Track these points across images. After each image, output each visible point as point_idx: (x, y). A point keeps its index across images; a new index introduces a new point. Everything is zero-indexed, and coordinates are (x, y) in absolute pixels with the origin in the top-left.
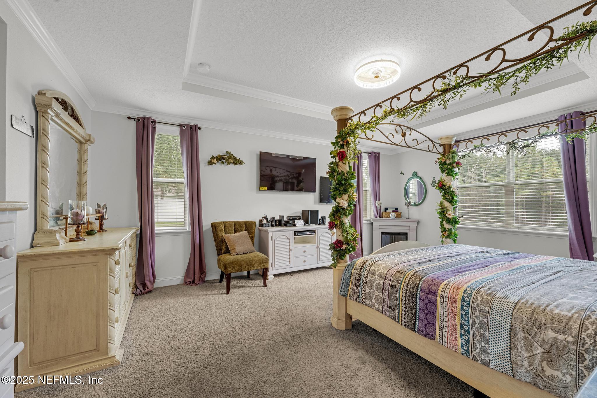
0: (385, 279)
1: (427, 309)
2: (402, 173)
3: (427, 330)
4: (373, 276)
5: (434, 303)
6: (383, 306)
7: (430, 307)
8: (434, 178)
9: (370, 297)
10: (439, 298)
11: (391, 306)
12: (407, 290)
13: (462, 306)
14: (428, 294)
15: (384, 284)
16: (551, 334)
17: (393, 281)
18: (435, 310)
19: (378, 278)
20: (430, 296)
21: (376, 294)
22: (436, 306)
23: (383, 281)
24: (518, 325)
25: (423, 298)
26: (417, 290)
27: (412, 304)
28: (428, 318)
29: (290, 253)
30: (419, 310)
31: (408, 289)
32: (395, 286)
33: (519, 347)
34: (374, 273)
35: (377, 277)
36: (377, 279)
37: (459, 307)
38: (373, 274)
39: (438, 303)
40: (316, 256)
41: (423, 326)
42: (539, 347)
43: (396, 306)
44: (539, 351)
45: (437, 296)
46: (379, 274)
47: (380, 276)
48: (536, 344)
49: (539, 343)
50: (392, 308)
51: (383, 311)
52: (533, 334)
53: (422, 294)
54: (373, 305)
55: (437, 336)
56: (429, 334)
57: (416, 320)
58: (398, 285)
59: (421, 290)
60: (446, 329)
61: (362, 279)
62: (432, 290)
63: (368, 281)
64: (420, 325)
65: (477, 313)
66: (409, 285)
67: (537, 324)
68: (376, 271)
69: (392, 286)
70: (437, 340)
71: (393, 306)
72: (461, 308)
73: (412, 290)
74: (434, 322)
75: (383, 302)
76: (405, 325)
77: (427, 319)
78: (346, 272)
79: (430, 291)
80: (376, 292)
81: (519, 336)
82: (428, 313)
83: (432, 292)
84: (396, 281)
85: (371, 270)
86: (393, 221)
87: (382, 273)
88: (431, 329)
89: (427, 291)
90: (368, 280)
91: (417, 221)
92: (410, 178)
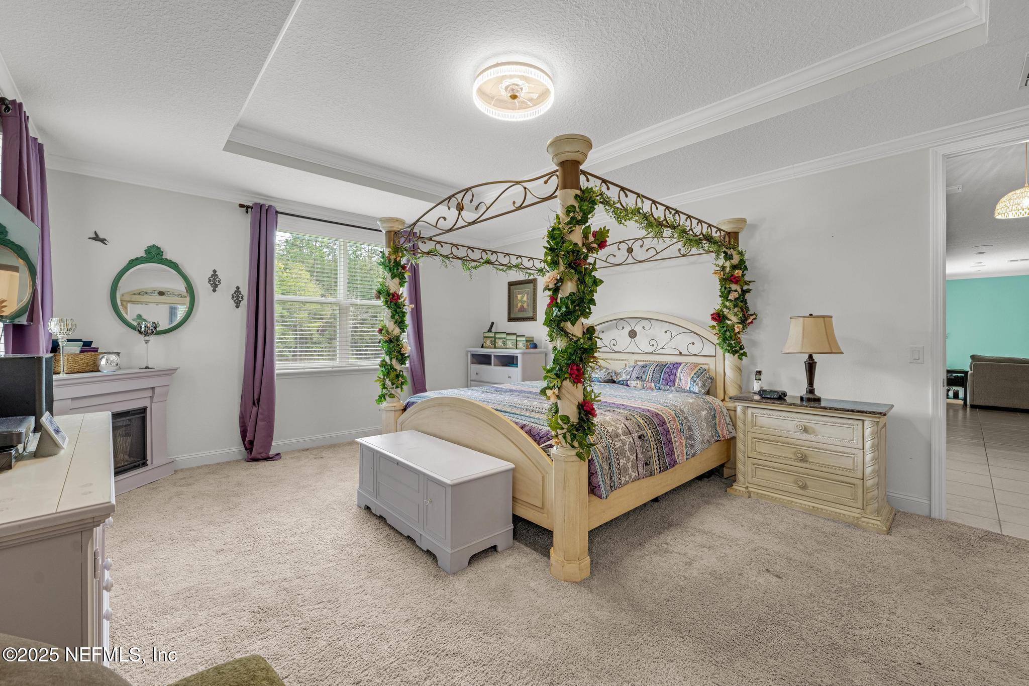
0: (630, 433)
1: (668, 440)
3: (673, 459)
4: (619, 438)
5: (669, 431)
6: (638, 470)
9: (626, 470)
18: (671, 437)
19: (626, 438)
20: (665, 427)
21: (631, 460)
23: (631, 438)
30: (664, 445)
32: (643, 434)
38: (616, 437)
41: (670, 458)
43: (650, 458)
46: (622, 432)
47: (625, 433)
50: (648, 463)
51: (639, 476)
52: (700, 418)
54: (630, 477)
56: (675, 462)
60: (678, 448)
61: (611, 452)
68: (617, 431)
69: (640, 437)
70: (678, 462)
71: (648, 459)
73: (654, 430)
75: (637, 464)
76: (660, 472)
77: (670, 450)
81: (699, 423)
84: (639, 429)
85: (611, 432)
86: (110, 379)
87: (624, 429)
88: (674, 456)
91: (169, 372)
92: (137, 259)
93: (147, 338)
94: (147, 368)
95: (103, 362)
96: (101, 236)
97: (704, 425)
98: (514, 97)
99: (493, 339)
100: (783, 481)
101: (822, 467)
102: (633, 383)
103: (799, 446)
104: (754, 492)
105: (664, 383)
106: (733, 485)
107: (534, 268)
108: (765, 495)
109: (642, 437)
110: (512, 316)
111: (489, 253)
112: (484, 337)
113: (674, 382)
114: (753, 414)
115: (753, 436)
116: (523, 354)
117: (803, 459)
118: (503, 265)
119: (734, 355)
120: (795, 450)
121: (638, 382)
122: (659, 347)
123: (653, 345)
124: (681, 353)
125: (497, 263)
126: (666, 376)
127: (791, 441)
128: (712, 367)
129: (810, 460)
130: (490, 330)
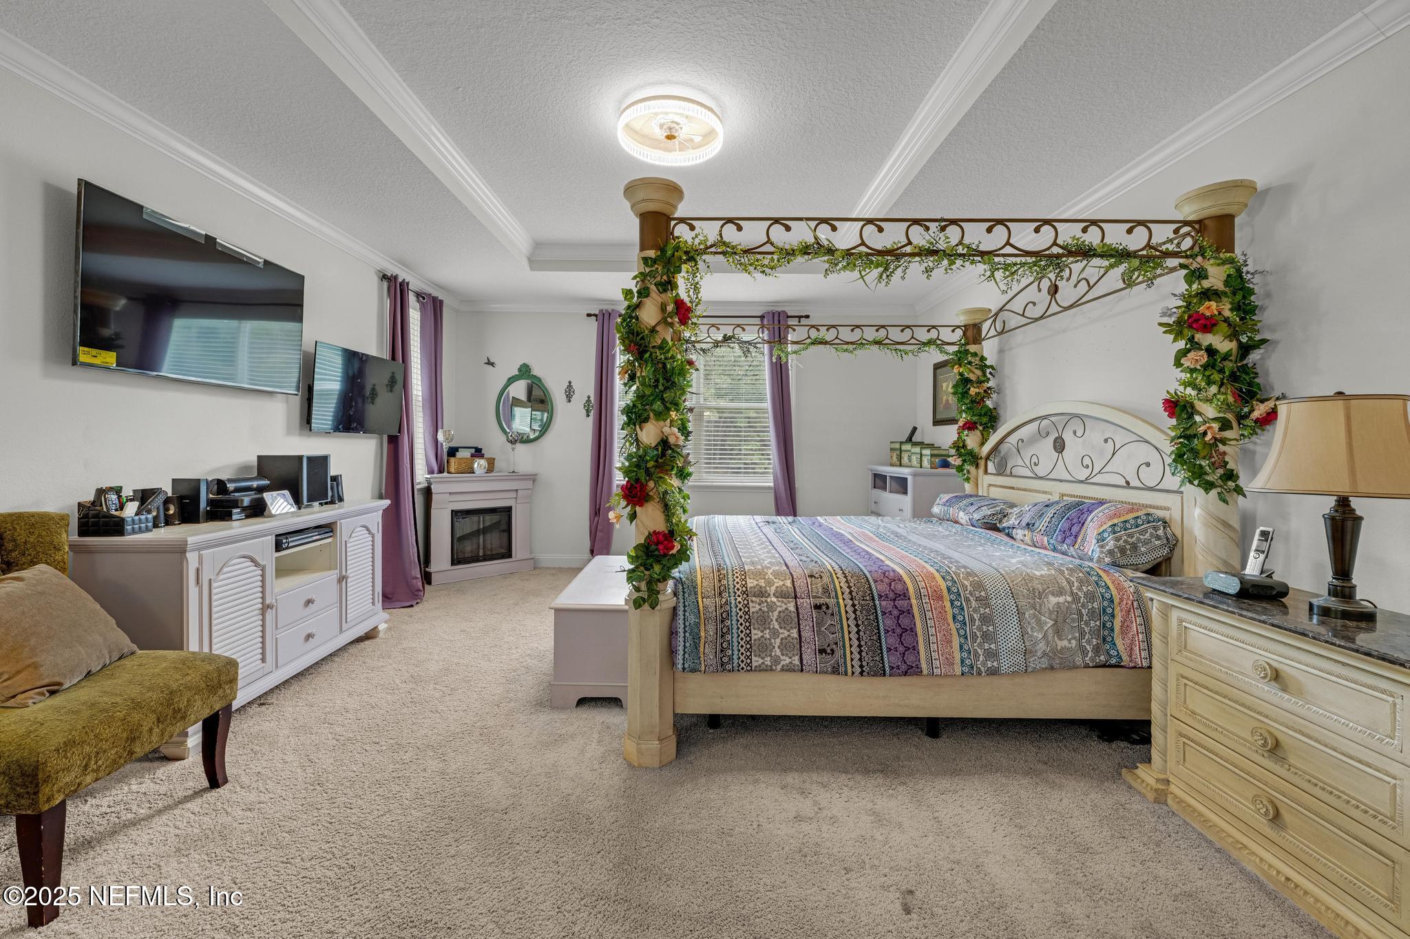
0: (796, 597)
1: (900, 626)
2: (490, 363)
3: (907, 661)
4: (763, 599)
5: (909, 612)
6: (801, 656)
7: (904, 621)
8: (570, 382)
9: (765, 648)
10: (914, 602)
11: (825, 647)
12: (854, 605)
13: (952, 602)
14: (895, 600)
15: (797, 609)
16: (1053, 600)
17: (814, 597)
18: (913, 623)
19: (779, 601)
20: (899, 603)
21: (781, 636)
22: (913, 616)
23: (793, 604)
24: (1023, 602)
25: (888, 610)
26: (873, 599)
27: (869, 628)
28: (904, 642)
29: (263, 620)
30: (885, 633)
31: (856, 602)
32: (827, 604)
33: (1029, 630)
34: (762, 593)
35: (774, 599)
36: (778, 604)
37: (948, 604)
38: (759, 596)
39: (916, 610)
40: (336, 610)
41: (899, 659)
42: (1048, 620)
43: (836, 644)
44: (1049, 625)
45: (909, 599)
46: (776, 591)
47: (781, 595)
48: (1043, 618)
49: (1047, 615)
50: (829, 651)
51: (802, 667)
52: (1038, 607)
53: (884, 603)
54: (776, 661)
55: (924, 665)
56: (912, 667)
57: (882, 653)
58: (831, 602)
59: (880, 596)
60: (934, 647)
61: (734, 614)
62: (898, 592)
63: (753, 613)
64: (892, 659)
65: (974, 604)
66: (854, 594)
67: (1037, 594)
68: (765, 588)
69: (818, 607)
70: (925, 672)
71: (829, 645)
72: (952, 604)
73: (863, 602)
74: (915, 644)
75: (801, 647)
76: (861, 673)
77: (902, 644)
78: (685, 611)
79: (896, 594)
80: (781, 631)
81: (1027, 616)
82: (903, 632)
83: (900, 595)
84: (823, 594)
85: (751, 588)
86: (480, 480)
87: (784, 588)
88: (912, 658)
89: (891, 595)
90: (751, 611)
91: (533, 478)
92: (513, 377)
93: (514, 446)
94: (514, 472)
95: (476, 465)
96: (492, 361)
97: (1046, 623)
98: (670, 137)
99: (899, 452)
100: (1236, 792)
101: (1316, 785)
102: (1018, 534)
103: (1266, 717)
104: (1176, 797)
105: (1060, 538)
106: (1137, 768)
107: (913, 341)
108: (1194, 810)
109: (824, 607)
110: (939, 417)
111: (823, 329)
112: (891, 449)
113: (1076, 537)
114: (1181, 621)
115: (1181, 672)
116: (915, 475)
117: (1275, 749)
118: (848, 343)
119: (1207, 490)
120: (1259, 725)
121: (1026, 533)
122: (1096, 470)
123: (1087, 467)
124: (1128, 483)
125: (837, 341)
126: (1067, 526)
127: (1249, 700)
128: (1176, 515)
129: (1292, 760)
130: (910, 439)
